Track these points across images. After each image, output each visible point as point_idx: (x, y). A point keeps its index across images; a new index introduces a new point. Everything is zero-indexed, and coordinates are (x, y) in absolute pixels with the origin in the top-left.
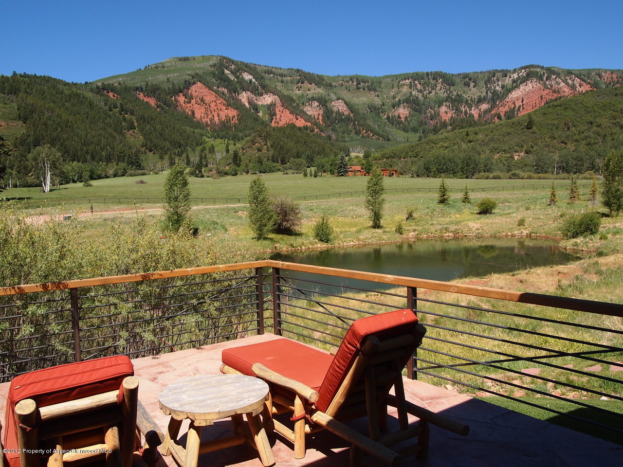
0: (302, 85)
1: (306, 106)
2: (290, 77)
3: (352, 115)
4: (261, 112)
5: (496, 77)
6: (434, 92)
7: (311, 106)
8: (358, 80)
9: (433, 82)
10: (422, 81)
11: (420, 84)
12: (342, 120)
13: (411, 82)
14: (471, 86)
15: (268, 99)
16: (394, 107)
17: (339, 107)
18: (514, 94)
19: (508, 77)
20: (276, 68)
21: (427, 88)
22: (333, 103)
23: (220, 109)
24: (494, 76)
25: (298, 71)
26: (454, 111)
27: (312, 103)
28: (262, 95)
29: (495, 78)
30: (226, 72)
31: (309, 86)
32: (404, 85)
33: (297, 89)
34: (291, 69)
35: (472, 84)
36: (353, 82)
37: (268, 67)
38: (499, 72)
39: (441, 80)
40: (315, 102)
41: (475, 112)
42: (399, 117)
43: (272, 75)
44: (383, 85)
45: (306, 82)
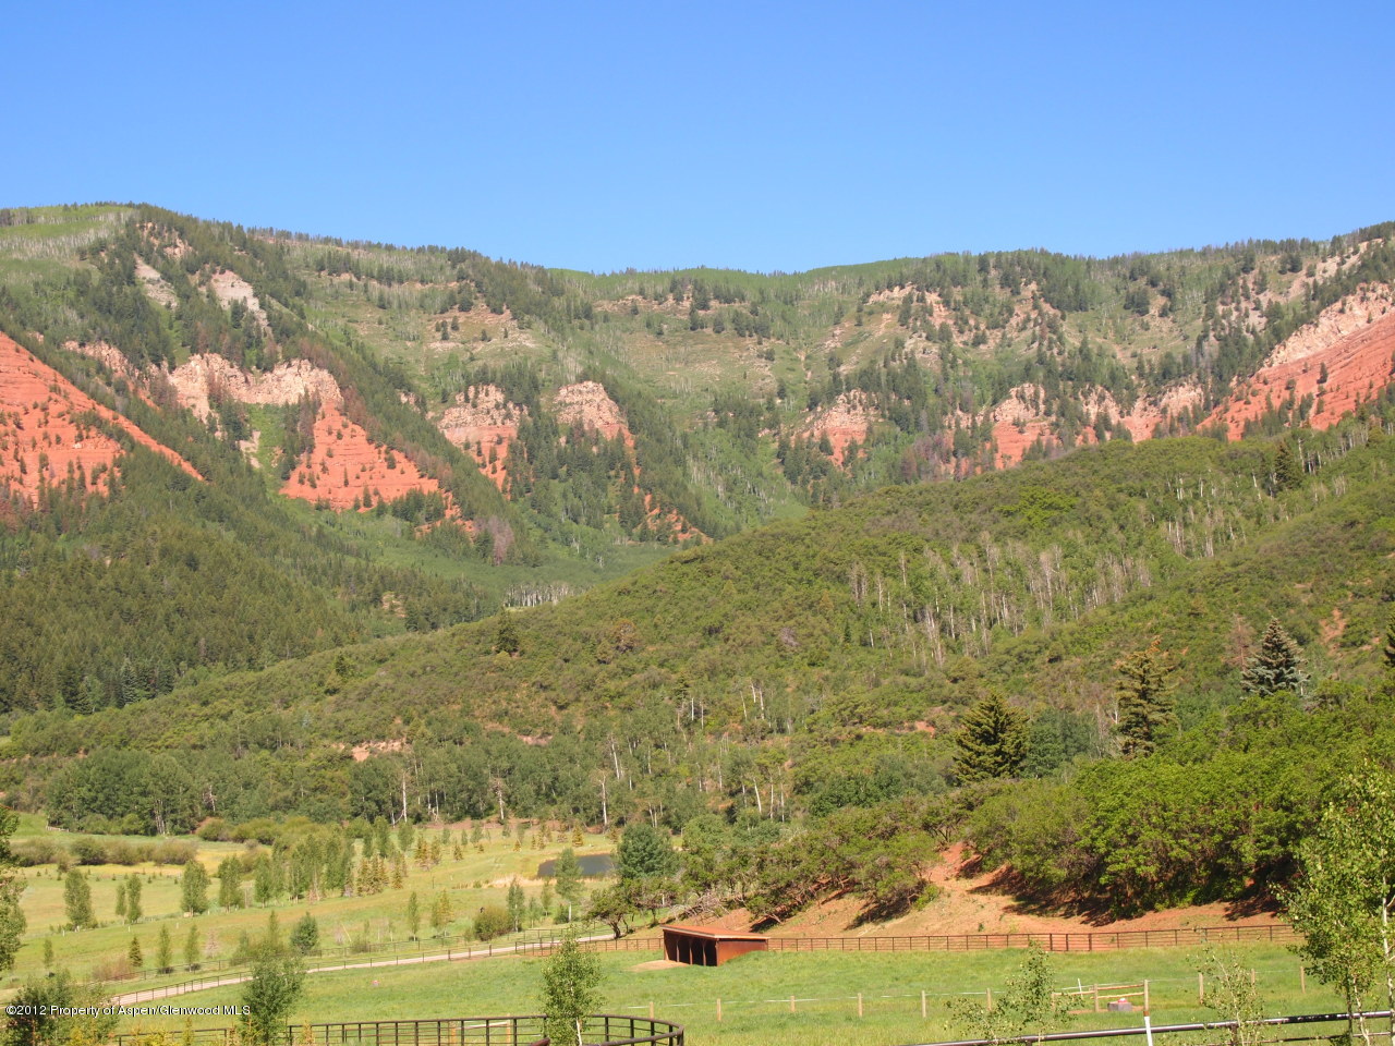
0: (462, 318)
1: (454, 405)
2: (422, 282)
3: (630, 443)
4: (257, 435)
5: (1256, 271)
6: (994, 337)
7: (475, 406)
8: (699, 288)
9: (1000, 294)
10: (957, 294)
11: (946, 303)
12: (585, 463)
13: (908, 300)
14: (1152, 312)
15: (292, 383)
16: (812, 406)
17: (586, 408)
18: (1297, 349)
19: (1304, 271)
20: (369, 246)
21: (972, 322)
22: (563, 392)
23: (53, 439)
24: (1246, 270)
25: (457, 257)
26: (1053, 418)
27: (477, 393)
28: (268, 369)
29: (1251, 278)
30: (146, 272)
31: (491, 320)
32: (883, 308)
33: (439, 335)
34: (433, 250)
35: (1158, 302)
36: (679, 299)
37: (338, 243)
38: (1275, 252)
39: (1033, 286)
40: (492, 388)
41: (1139, 424)
42: (825, 447)
43: (346, 277)
44: (802, 310)
45: (481, 304)
